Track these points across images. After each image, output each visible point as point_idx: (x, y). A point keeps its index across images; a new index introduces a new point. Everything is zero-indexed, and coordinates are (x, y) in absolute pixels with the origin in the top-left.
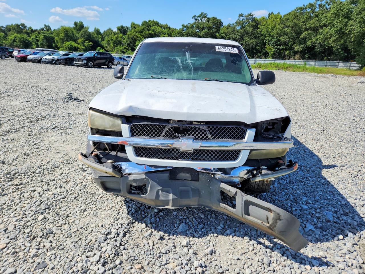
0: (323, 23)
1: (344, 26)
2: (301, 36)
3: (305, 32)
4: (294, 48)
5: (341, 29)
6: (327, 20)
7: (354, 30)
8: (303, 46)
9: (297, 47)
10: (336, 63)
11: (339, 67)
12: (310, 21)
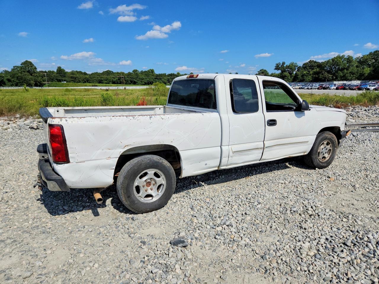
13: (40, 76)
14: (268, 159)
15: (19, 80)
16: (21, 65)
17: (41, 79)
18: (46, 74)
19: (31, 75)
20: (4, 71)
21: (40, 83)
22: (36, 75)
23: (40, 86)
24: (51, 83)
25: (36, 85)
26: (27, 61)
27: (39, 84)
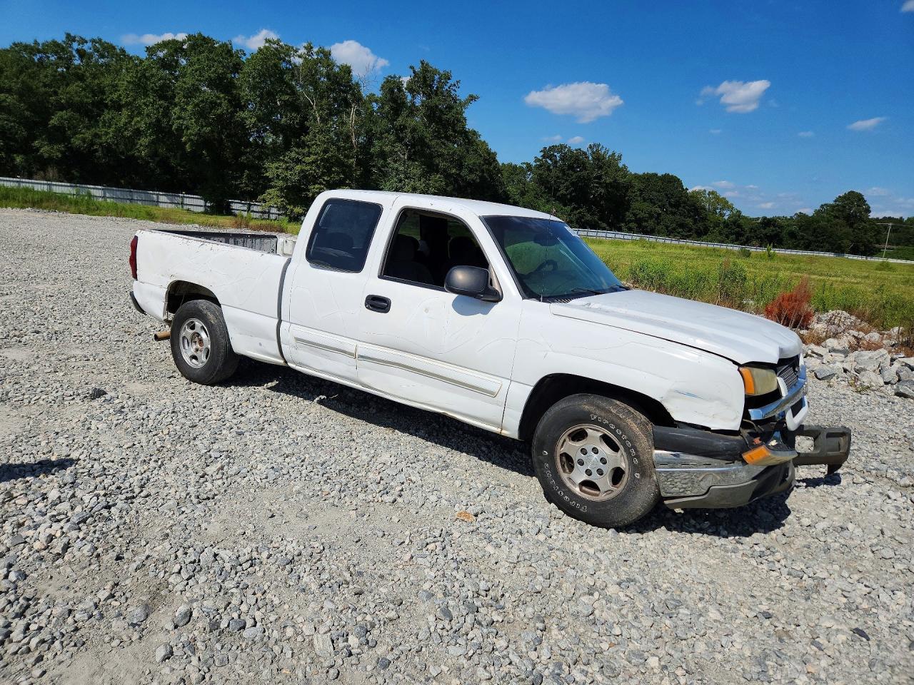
0: (111, 101)
1: (163, 117)
2: (52, 122)
3: (60, 113)
4: (38, 150)
5: (158, 121)
6: (120, 95)
7: (187, 128)
8: (62, 147)
9: (46, 148)
10: (154, 195)
11: (161, 205)
12: (67, 85)
13: (872, 228)
14: (377, 390)
15: (816, 237)
16: (835, 201)
17: (871, 237)
18: (892, 226)
19: (851, 225)
20: (796, 214)
21: (866, 246)
22: (863, 228)
23: (863, 254)
24: (898, 249)
25: (855, 251)
26: (853, 192)
27: (863, 248)
